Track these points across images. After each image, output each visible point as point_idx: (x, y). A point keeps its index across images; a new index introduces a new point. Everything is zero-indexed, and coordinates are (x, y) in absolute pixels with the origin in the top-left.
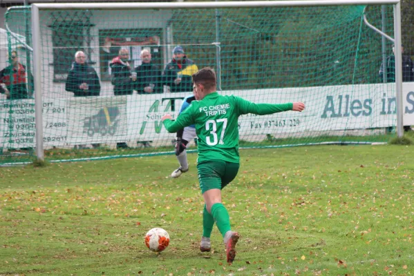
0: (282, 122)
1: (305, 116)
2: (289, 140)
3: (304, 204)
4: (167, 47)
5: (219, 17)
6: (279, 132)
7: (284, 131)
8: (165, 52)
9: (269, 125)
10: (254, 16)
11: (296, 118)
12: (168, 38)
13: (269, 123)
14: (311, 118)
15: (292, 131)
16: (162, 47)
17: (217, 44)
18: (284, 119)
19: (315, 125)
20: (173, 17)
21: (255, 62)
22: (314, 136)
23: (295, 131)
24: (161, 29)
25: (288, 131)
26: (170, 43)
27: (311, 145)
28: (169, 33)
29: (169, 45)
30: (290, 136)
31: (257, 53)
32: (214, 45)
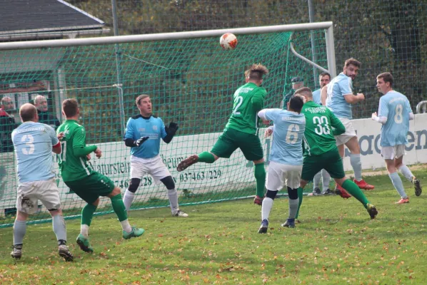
0: (201, 174)
1: (228, 166)
2: (210, 195)
3: (233, 269)
4: (59, 92)
5: (120, 54)
6: (198, 186)
7: (203, 185)
8: (57, 98)
9: (185, 179)
10: (160, 51)
11: (217, 169)
12: (60, 83)
13: (185, 176)
14: (234, 167)
15: (213, 185)
16: (54, 92)
17: (117, 85)
18: (202, 170)
19: (240, 176)
20: (66, 57)
21: (164, 105)
22: (239, 189)
23: (217, 184)
24: (50, 71)
25: (208, 185)
26: (62, 88)
27: (237, 200)
28: (60, 75)
29: (61, 90)
30: (211, 190)
31: (167, 94)
32: (115, 87)
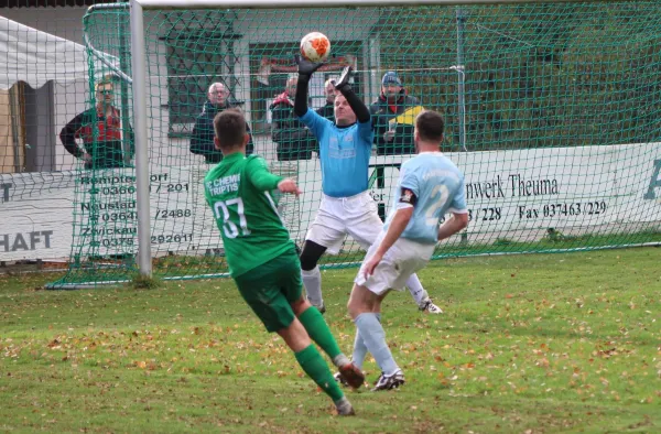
0: (575, 207)
1: (616, 196)
2: (587, 239)
3: (615, 353)
4: (370, 74)
5: (463, 20)
6: (570, 224)
7: (577, 224)
8: (366, 83)
9: (551, 213)
10: (524, 18)
11: (600, 200)
12: (372, 60)
13: (551, 208)
14: (627, 198)
15: (593, 223)
16: (362, 73)
17: (458, 68)
18: (578, 201)
19: (634, 212)
20: (381, 22)
21: (526, 99)
22: (632, 232)
23: (599, 223)
24: (359, 42)
25: (586, 223)
26: (374, 68)
27: (627, 247)
28: (374, 49)
29: (373, 71)
30: (590, 231)
31: (531, 85)
32: (454, 70)
